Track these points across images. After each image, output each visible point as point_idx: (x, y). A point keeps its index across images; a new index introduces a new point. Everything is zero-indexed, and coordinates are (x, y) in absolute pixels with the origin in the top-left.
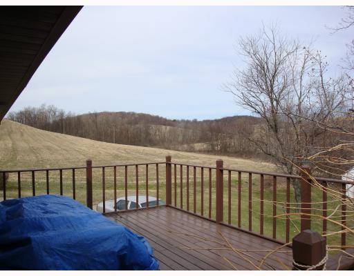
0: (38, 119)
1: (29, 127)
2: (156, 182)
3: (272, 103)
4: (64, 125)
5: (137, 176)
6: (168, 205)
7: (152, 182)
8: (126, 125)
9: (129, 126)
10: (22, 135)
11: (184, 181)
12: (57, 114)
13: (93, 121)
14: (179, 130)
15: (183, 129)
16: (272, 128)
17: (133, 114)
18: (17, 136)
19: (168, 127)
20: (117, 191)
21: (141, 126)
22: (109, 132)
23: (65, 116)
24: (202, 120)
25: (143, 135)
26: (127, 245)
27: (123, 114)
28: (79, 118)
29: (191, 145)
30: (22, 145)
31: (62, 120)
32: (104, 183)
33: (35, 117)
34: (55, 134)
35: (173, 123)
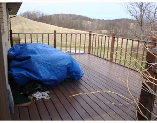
0: (33, 16)
1: (29, 19)
2: (84, 45)
3: (141, 11)
4: (44, 19)
5: (76, 43)
6: (89, 53)
7: (83, 45)
8: (72, 20)
9: (73, 20)
10: (26, 23)
11: (97, 46)
12: (41, 14)
13: (57, 18)
14: (96, 24)
15: (97, 23)
16: (140, 24)
17: (75, 15)
18: (23, 23)
19: (91, 22)
20: (67, 48)
21: (78, 20)
22: (64, 22)
23: (44, 15)
24: (106, 20)
25: (79, 25)
26: (71, 63)
27: (70, 15)
28: (50, 16)
29: (101, 31)
30: (26, 27)
31: (43, 17)
32: (61, 45)
33: (31, 15)
34: (40, 23)
35: (93, 20)
